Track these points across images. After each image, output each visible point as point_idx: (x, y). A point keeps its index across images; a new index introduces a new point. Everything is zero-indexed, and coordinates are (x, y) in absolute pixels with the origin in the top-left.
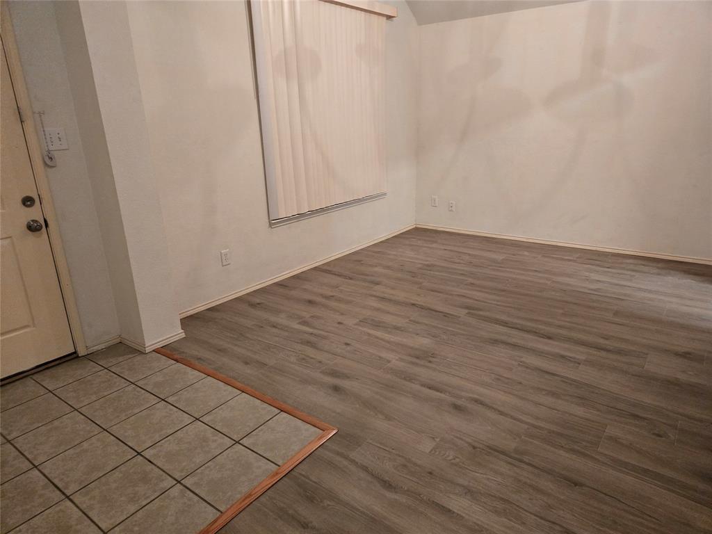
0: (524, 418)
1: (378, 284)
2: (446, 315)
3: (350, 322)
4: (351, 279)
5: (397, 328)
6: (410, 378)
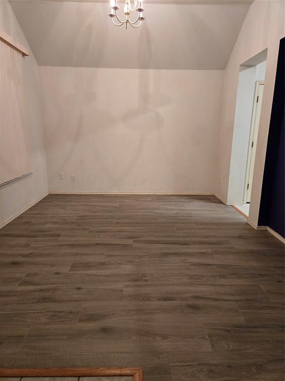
2: (124, 246)
3: (65, 270)
5: (102, 264)
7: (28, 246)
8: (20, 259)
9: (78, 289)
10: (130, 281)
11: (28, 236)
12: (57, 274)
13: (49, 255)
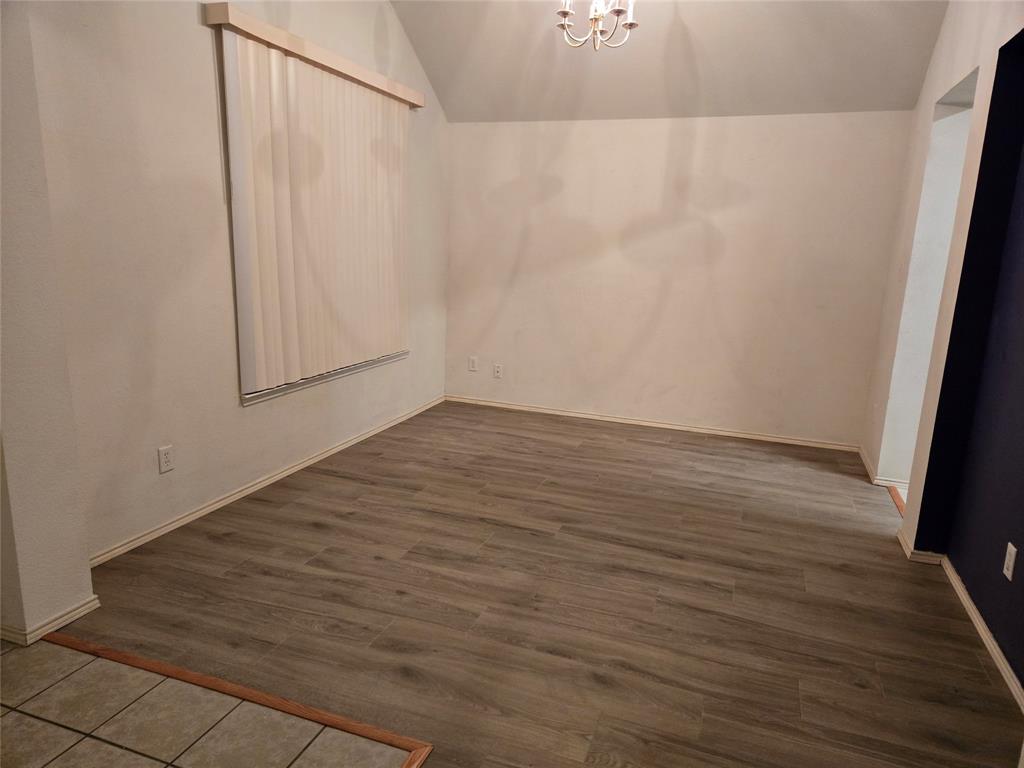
0: (693, 683)
1: (416, 489)
2: (535, 533)
3: (394, 554)
4: (373, 483)
5: (469, 559)
6: (516, 639)
7: (355, 498)
8: (330, 520)
9: (401, 593)
10: (504, 602)
11: (363, 481)
12: (378, 558)
13: (381, 522)
